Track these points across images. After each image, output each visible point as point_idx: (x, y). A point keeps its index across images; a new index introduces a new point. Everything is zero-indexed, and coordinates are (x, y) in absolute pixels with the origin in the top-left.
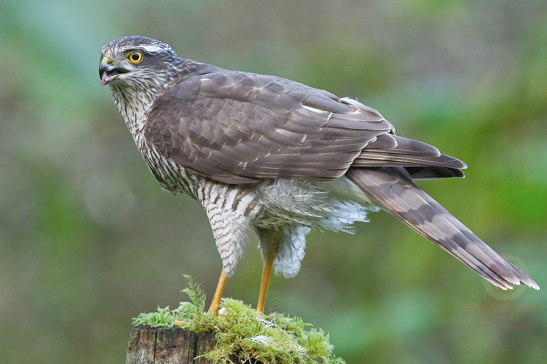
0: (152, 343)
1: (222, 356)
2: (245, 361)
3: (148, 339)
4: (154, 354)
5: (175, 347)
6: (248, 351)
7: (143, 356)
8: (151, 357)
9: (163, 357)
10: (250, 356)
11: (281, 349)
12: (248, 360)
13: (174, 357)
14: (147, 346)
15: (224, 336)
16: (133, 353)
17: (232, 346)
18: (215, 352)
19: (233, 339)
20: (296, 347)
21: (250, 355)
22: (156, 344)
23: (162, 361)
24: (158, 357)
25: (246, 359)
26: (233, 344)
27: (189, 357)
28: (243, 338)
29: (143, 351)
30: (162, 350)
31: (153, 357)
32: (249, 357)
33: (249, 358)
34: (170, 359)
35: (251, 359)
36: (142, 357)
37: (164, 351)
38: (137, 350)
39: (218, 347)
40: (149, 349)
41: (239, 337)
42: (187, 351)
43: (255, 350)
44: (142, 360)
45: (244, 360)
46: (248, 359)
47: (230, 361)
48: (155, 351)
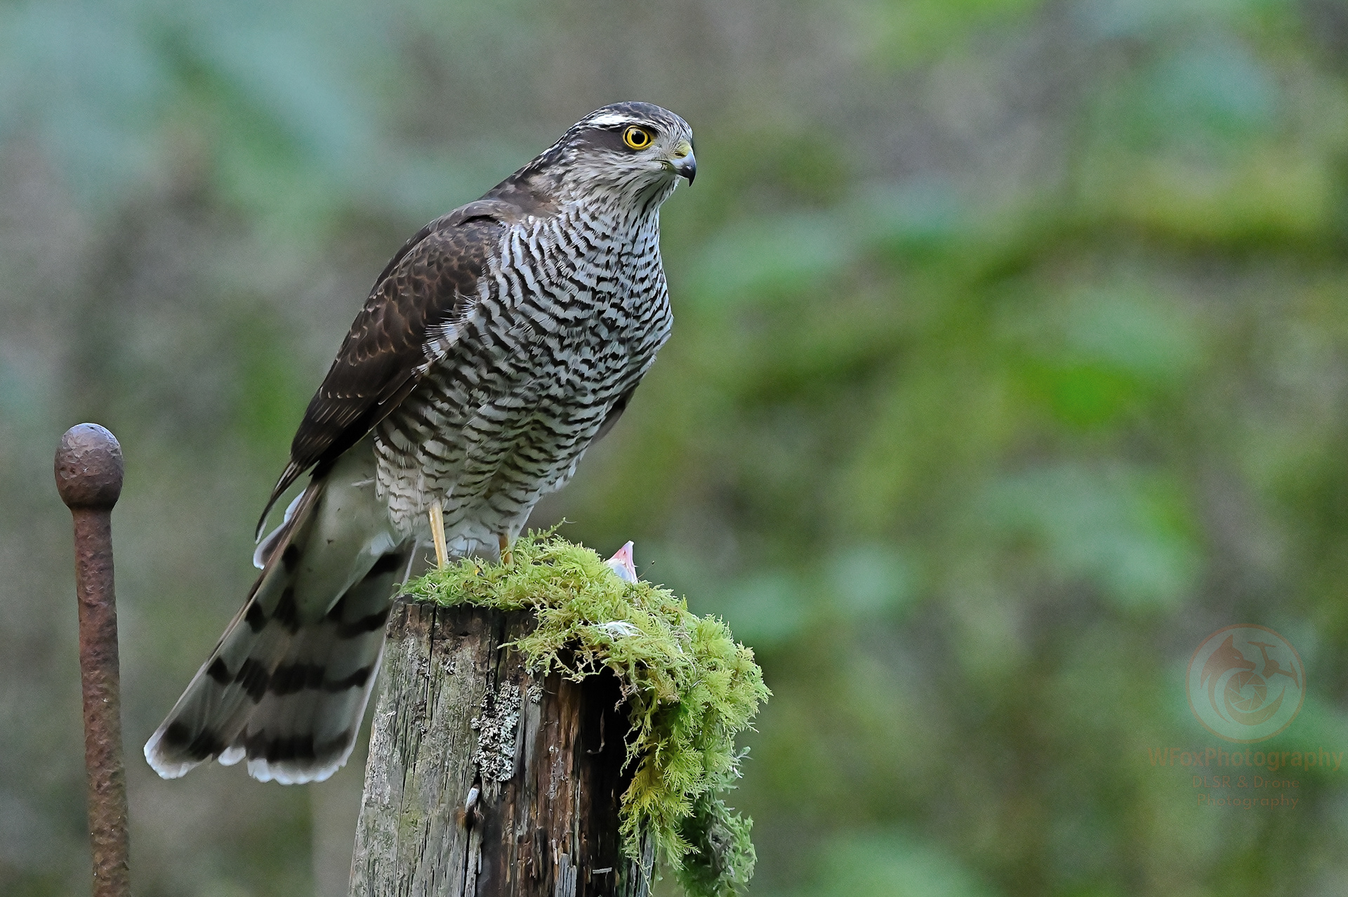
0: (426, 627)
1: (545, 650)
2: (585, 664)
3: (420, 621)
4: (430, 646)
5: (466, 634)
6: (592, 647)
7: (410, 649)
8: (425, 650)
9: (446, 651)
10: (593, 657)
11: (646, 652)
12: (590, 663)
13: (464, 651)
14: (418, 633)
15: (553, 615)
16: (394, 644)
17: (565, 633)
18: (535, 640)
19: (568, 622)
20: (673, 649)
21: (595, 653)
22: (433, 629)
23: (444, 658)
24: (437, 652)
25: (587, 660)
26: (567, 630)
27: (490, 652)
28: (586, 623)
29: (412, 641)
30: (444, 639)
31: (428, 651)
32: (591, 657)
33: (591, 660)
34: (458, 656)
35: (594, 661)
36: (410, 651)
37: (448, 641)
38: (402, 639)
39: (541, 631)
40: (422, 636)
41: (580, 620)
42: (487, 642)
43: (604, 646)
44: (409, 656)
45: (582, 663)
46: (589, 661)
47: (557, 659)
48: (432, 641)
